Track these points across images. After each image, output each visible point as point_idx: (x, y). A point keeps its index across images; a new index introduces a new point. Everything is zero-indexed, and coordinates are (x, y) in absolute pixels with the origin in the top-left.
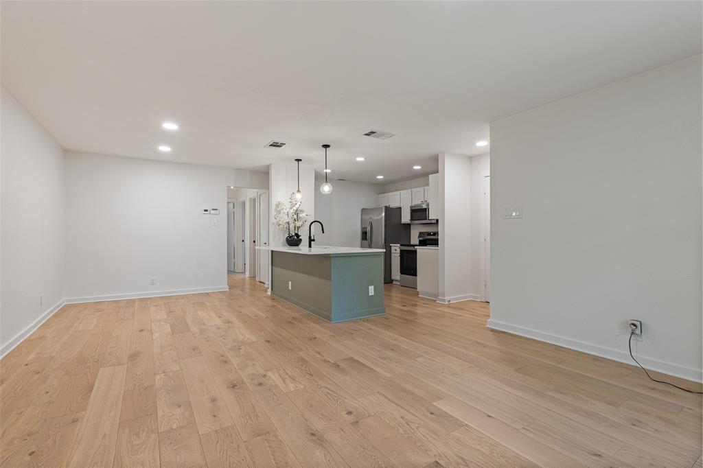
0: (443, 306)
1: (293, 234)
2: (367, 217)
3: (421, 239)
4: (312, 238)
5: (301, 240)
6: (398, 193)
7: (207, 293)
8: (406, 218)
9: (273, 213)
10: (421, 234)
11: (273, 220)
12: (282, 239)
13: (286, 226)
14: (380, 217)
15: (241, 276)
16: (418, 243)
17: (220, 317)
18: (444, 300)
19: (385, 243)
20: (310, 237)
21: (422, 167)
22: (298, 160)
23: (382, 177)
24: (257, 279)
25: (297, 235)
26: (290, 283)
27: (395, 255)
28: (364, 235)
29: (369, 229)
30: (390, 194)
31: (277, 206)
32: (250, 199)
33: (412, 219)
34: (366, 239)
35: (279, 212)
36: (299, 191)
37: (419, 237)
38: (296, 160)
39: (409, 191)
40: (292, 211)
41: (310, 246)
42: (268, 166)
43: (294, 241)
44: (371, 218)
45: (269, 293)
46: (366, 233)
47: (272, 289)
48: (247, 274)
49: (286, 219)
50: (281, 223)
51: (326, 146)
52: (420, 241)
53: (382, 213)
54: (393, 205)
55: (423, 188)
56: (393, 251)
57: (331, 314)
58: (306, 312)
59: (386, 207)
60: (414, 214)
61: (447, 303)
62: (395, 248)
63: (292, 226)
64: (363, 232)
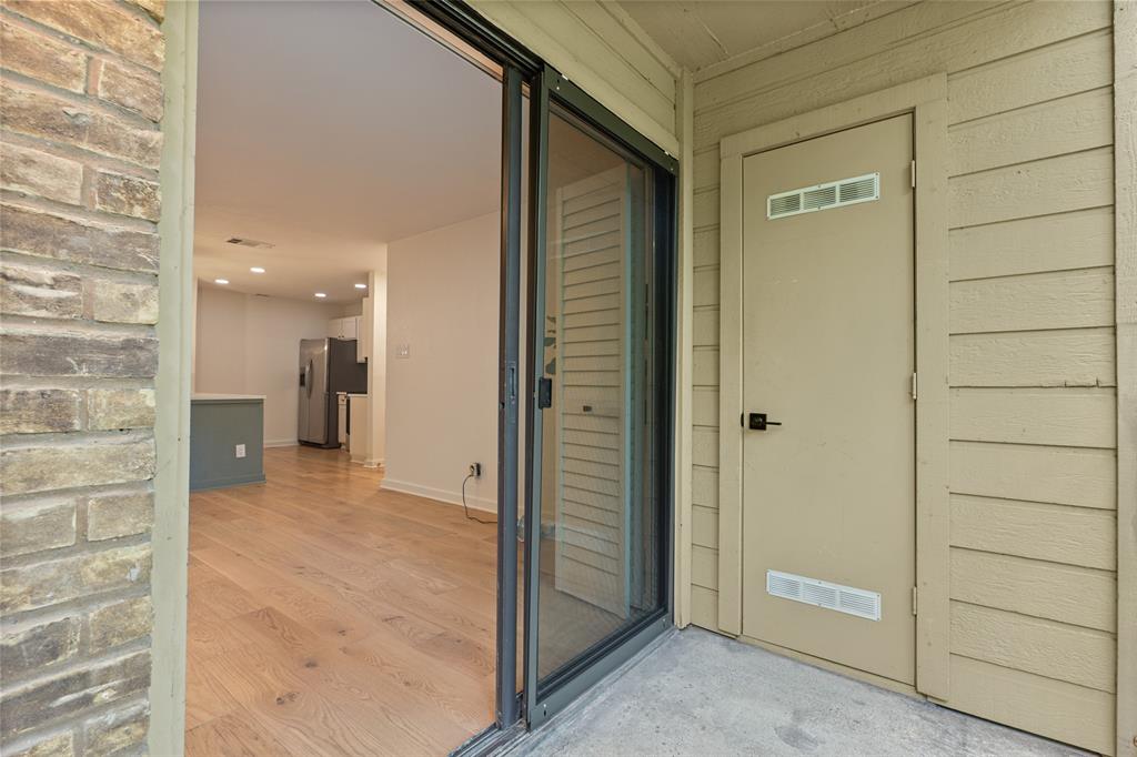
0: (371, 471)
2: (306, 354)
6: (353, 319)
14: (322, 352)
18: (371, 464)
19: (328, 390)
23: (323, 295)
28: (303, 379)
29: (308, 368)
34: (305, 385)
44: (311, 354)
46: (304, 375)
53: (324, 347)
54: (348, 335)
59: (331, 339)
61: (375, 467)
64: (301, 375)
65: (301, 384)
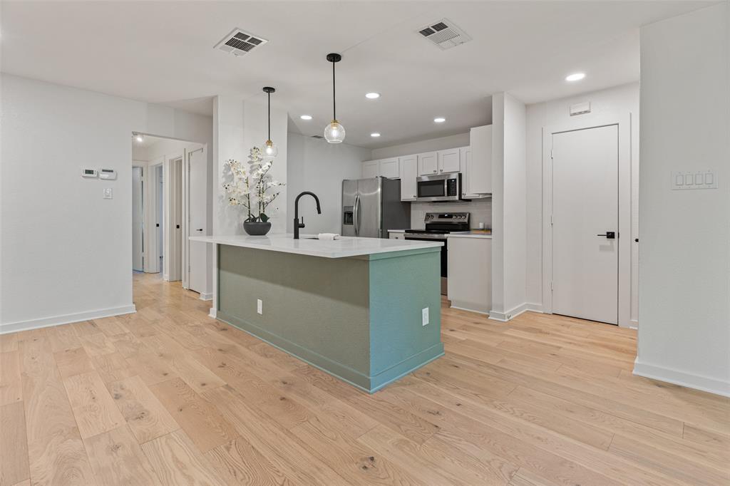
0: (504, 324)
1: (257, 215)
3: (428, 222)
4: (300, 222)
5: (269, 225)
6: (396, 159)
7: (92, 323)
8: (409, 193)
9: (220, 179)
10: (428, 216)
11: (219, 190)
12: (236, 224)
13: (245, 201)
14: (374, 193)
15: (154, 280)
16: (423, 228)
17: (117, 397)
18: (503, 317)
19: (381, 228)
20: (296, 220)
21: (446, 119)
22: (269, 90)
23: (378, 135)
24: (185, 285)
25: (264, 217)
26: (260, 302)
28: (348, 217)
29: (355, 208)
30: (383, 161)
31: (228, 167)
32: (171, 161)
33: (419, 195)
34: (351, 223)
35: (231, 178)
36: (269, 142)
37: (426, 219)
38: (265, 89)
39: (414, 156)
40: (255, 176)
41: (296, 237)
42: (211, 101)
43: (258, 226)
45: (213, 313)
46: (350, 214)
47: (219, 309)
48: (166, 276)
49: (243, 189)
50: (233, 196)
51: (334, 58)
52: (427, 225)
55: (436, 152)
57: (368, 374)
58: (304, 363)
59: (382, 179)
60: (422, 188)
61: (507, 320)
62: (397, 235)
63: (255, 201)
64: (345, 213)
65: (345, 222)
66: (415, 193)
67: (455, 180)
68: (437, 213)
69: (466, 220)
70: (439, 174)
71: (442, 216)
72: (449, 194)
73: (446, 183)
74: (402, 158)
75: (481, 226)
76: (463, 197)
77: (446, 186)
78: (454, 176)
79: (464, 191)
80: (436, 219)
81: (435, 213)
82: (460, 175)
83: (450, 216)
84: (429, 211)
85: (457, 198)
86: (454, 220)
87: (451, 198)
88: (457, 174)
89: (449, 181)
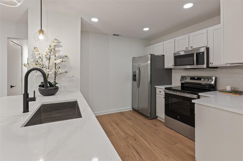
2: (136, 64)
3: (183, 82)
6: (161, 44)
8: (169, 63)
10: (183, 78)
27: (160, 96)
29: (137, 72)
30: (155, 46)
33: (176, 64)
34: (135, 81)
37: (181, 80)
39: (173, 40)
44: (139, 65)
46: (135, 76)
52: (182, 84)
53: (148, 61)
54: (158, 53)
55: (187, 35)
56: (158, 91)
60: (178, 60)
62: (160, 90)
64: (133, 75)
65: (133, 80)
66: (173, 63)
67: (203, 53)
68: (190, 76)
69: (213, 83)
70: (190, 49)
71: (192, 78)
72: (198, 63)
73: (195, 56)
74: (165, 42)
75: (228, 88)
76: (210, 66)
77: (195, 58)
78: (203, 50)
79: (211, 61)
80: (188, 80)
81: (188, 76)
82: (208, 49)
83: (199, 79)
84: (184, 75)
85: (205, 66)
86: (203, 82)
87: (200, 66)
88: (205, 48)
89: (198, 54)
